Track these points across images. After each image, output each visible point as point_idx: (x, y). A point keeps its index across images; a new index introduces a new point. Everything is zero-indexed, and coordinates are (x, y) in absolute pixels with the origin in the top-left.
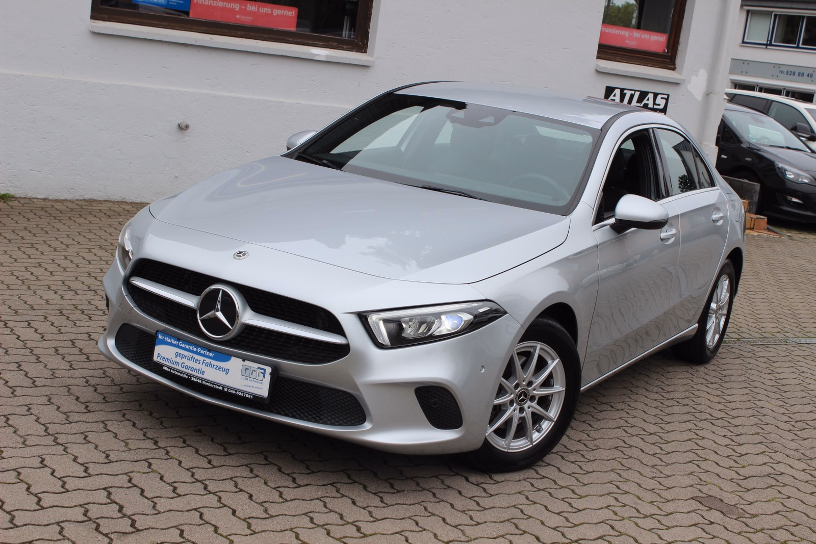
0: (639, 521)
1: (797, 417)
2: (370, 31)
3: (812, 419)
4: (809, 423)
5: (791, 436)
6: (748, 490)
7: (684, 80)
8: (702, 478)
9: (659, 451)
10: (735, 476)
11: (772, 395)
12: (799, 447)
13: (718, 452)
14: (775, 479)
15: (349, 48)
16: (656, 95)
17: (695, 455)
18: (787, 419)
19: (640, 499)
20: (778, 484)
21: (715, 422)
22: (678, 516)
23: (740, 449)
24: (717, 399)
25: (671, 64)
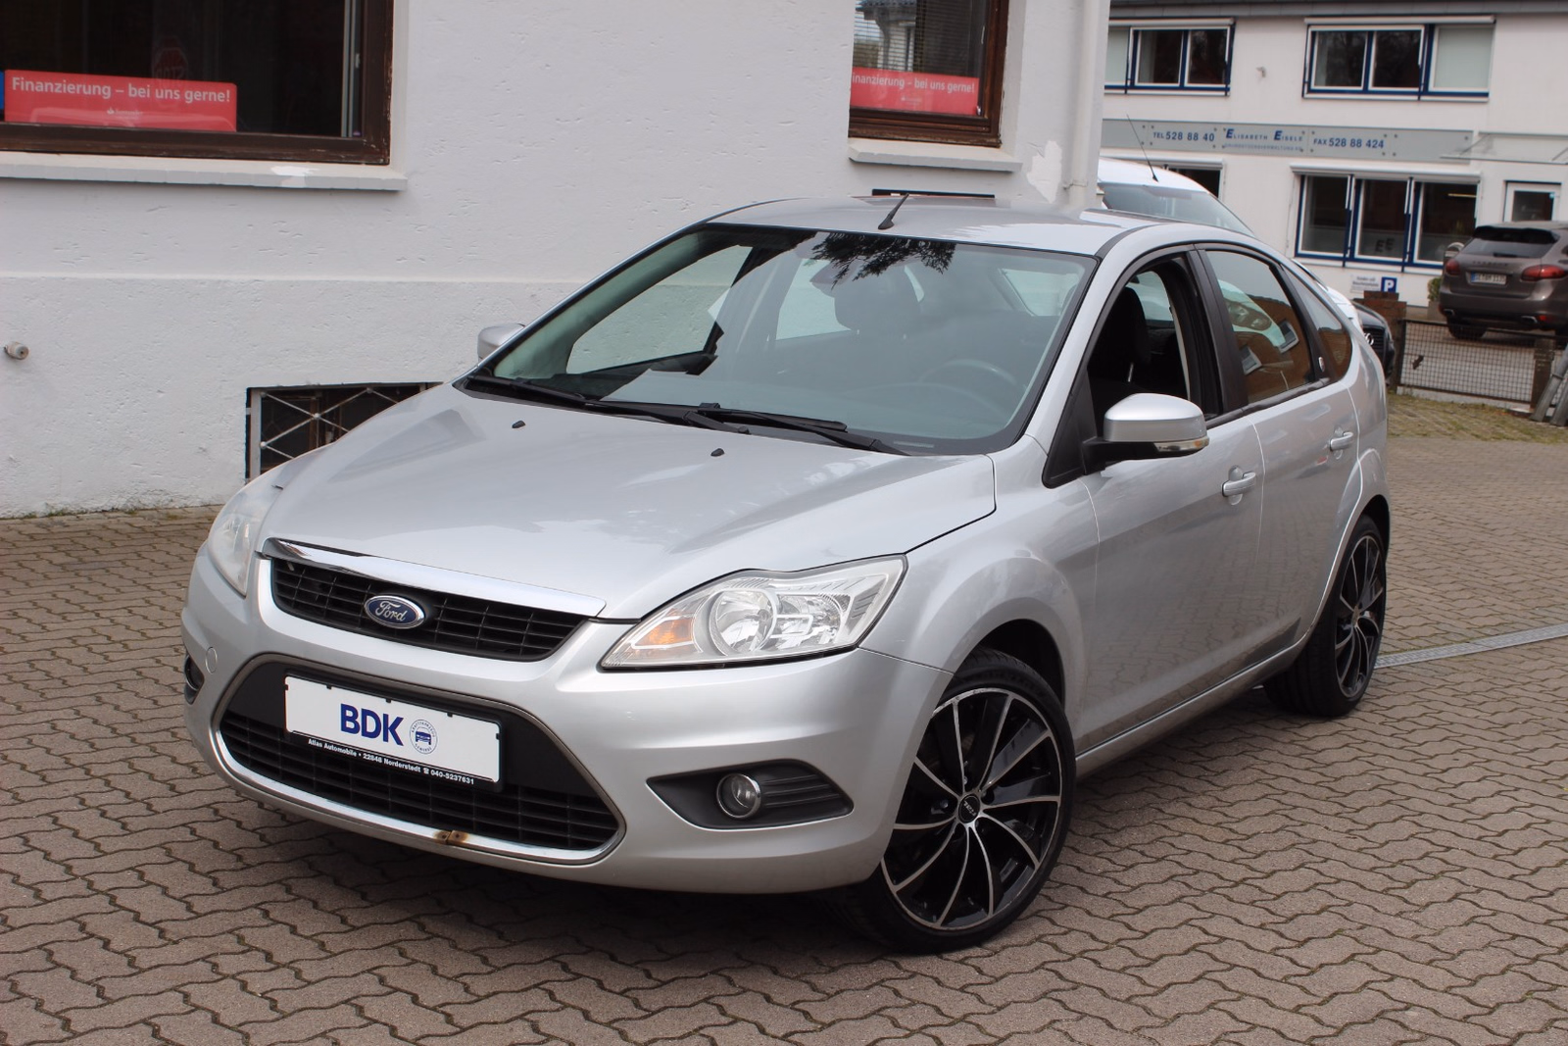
7: (1020, 165)
15: (351, 158)
25: (991, 134)
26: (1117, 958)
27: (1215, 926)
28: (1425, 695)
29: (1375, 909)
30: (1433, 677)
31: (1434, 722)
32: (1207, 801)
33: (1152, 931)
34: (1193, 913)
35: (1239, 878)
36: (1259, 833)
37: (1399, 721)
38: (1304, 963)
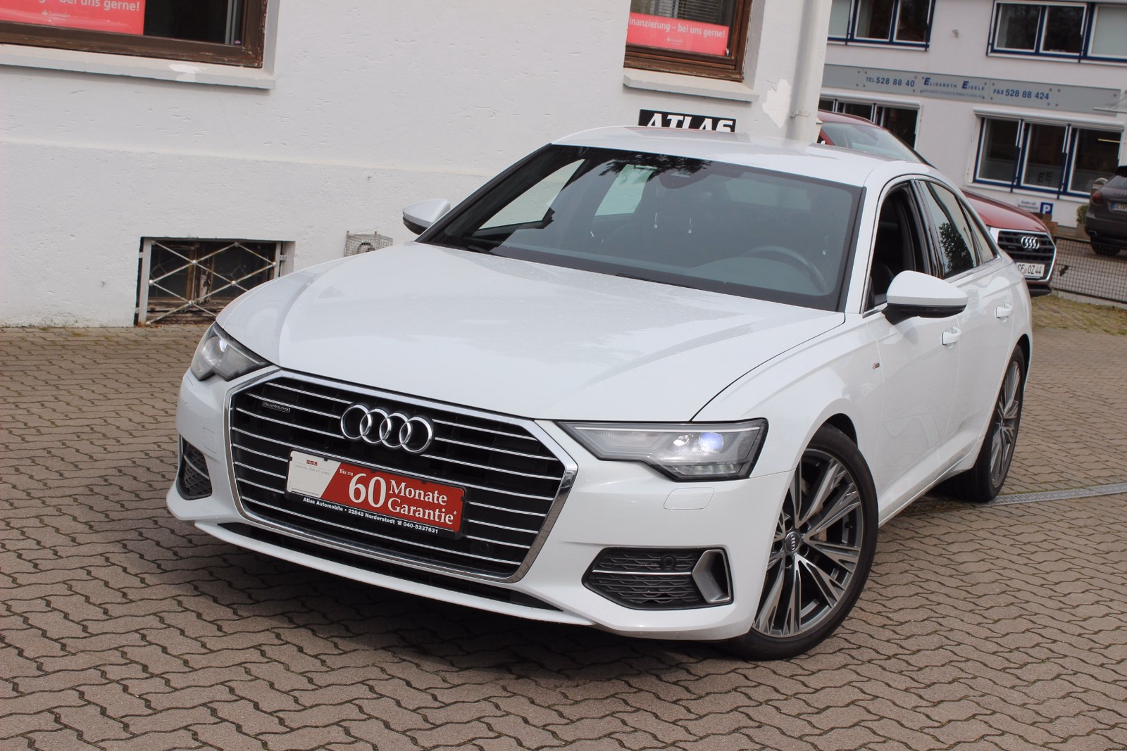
1: (1010, 642)
3: (1033, 645)
4: (1029, 651)
5: (1008, 680)
7: (757, 97)
11: (961, 604)
12: (1027, 700)
13: (903, 722)
15: (232, 61)
16: (715, 121)
17: (868, 732)
18: (996, 648)
21: (887, 664)
23: (937, 713)
24: (880, 620)
25: (736, 71)
26: (794, 707)
27: (869, 687)
28: (1048, 526)
29: (994, 683)
30: (1054, 513)
31: (1052, 546)
33: (822, 689)
34: (854, 677)
35: (891, 654)
36: (909, 621)
37: (1025, 544)
38: (936, 718)
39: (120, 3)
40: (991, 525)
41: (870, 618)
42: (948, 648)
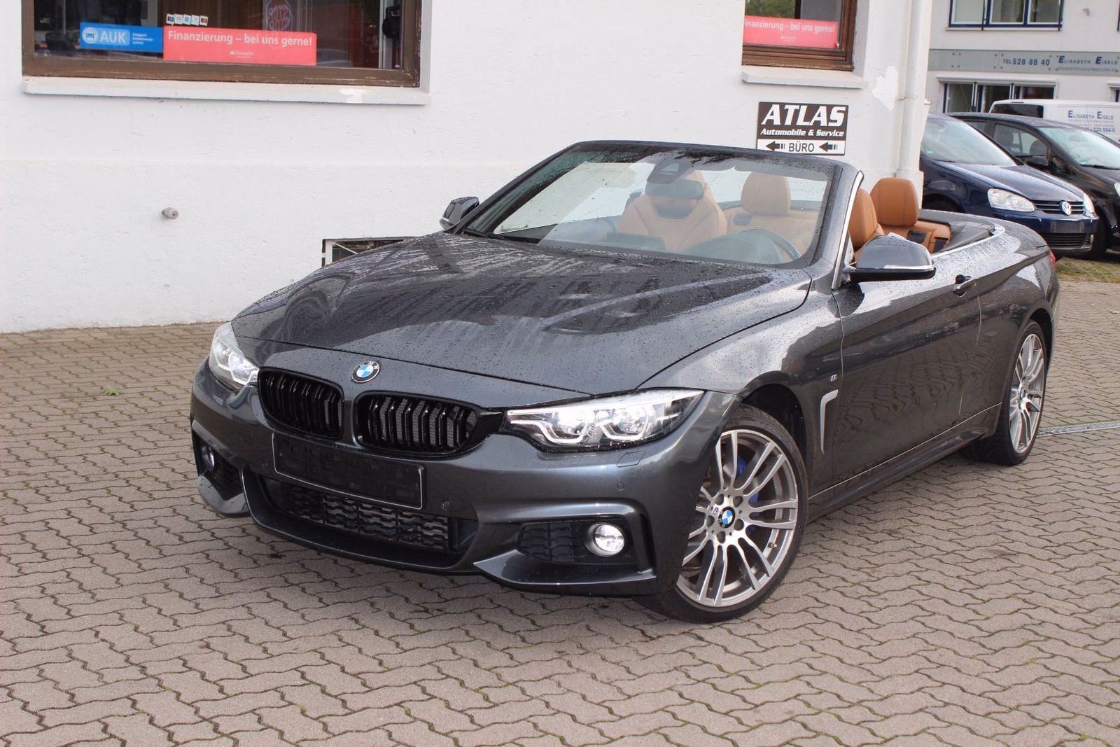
0: (843, 713)
1: (1060, 538)
2: (422, 56)
3: (1079, 540)
4: (1076, 546)
5: (1052, 567)
6: (996, 651)
7: (866, 84)
8: (928, 640)
9: (866, 608)
10: (976, 632)
11: (1022, 511)
12: (1064, 582)
13: (950, 601)
14: (1033, 631)
15: (393, 83)
16: (829, 108)
17: (917, 609)
18: (1046, 544)
19: (843, 681)
20: (1037, 638)
21: (945, 558)
22: (897, 699)
23: (980, 594)
24: (945, 525)
25: (847, 62)
27: (925, 576)
29: (1039, 570)
32: (942, 507)
34: (914, 568)
35: (951, 550)
36: (973, 525)
38: (979, 597)
39: (295, 40)
40: (1065, 448)
41: (938, 524)
42: (1003, 544)
